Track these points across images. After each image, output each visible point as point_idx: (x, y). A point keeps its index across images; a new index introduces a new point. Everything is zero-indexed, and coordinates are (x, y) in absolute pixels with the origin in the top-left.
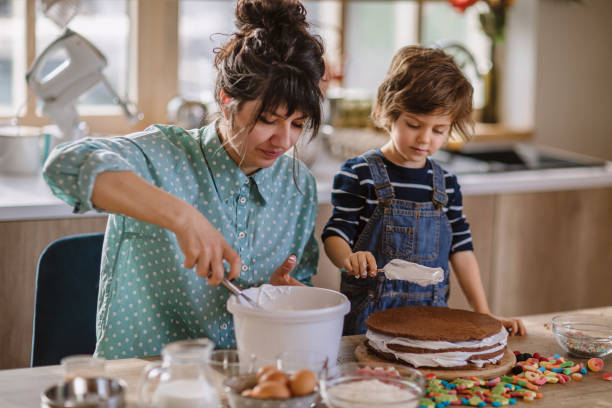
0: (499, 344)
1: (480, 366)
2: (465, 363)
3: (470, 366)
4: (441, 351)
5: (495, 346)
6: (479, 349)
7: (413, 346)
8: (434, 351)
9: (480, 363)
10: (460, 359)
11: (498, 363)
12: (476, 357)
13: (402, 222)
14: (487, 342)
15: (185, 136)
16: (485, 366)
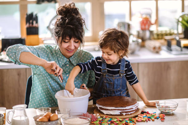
0: (132, 109)
1: (124, 115)
2: (120, 114)
3: (121, 115)
4: (112, 110)
5: (131, 109)
6: (124, 110)
7: (105, 108)
8: (110, 110)
9: (124, 114)
10: (118, 112)
11: (131, 114)
12: (123, 112)
13: (109, 80)
14: (127, 108)
15: (51, 48)
16: (126, 115)
